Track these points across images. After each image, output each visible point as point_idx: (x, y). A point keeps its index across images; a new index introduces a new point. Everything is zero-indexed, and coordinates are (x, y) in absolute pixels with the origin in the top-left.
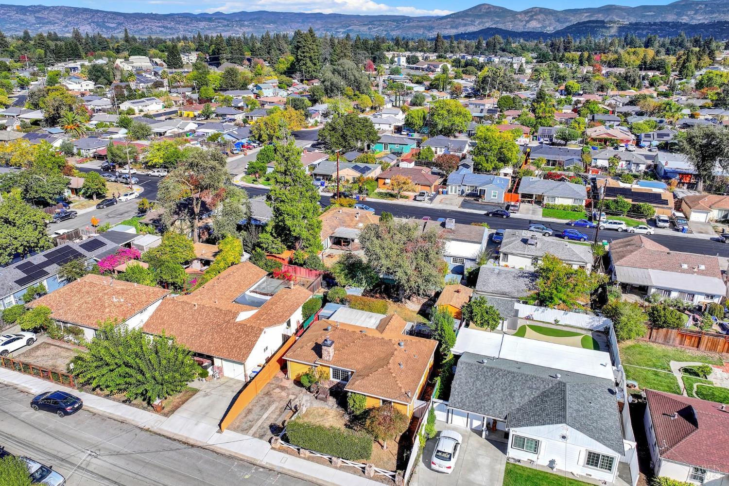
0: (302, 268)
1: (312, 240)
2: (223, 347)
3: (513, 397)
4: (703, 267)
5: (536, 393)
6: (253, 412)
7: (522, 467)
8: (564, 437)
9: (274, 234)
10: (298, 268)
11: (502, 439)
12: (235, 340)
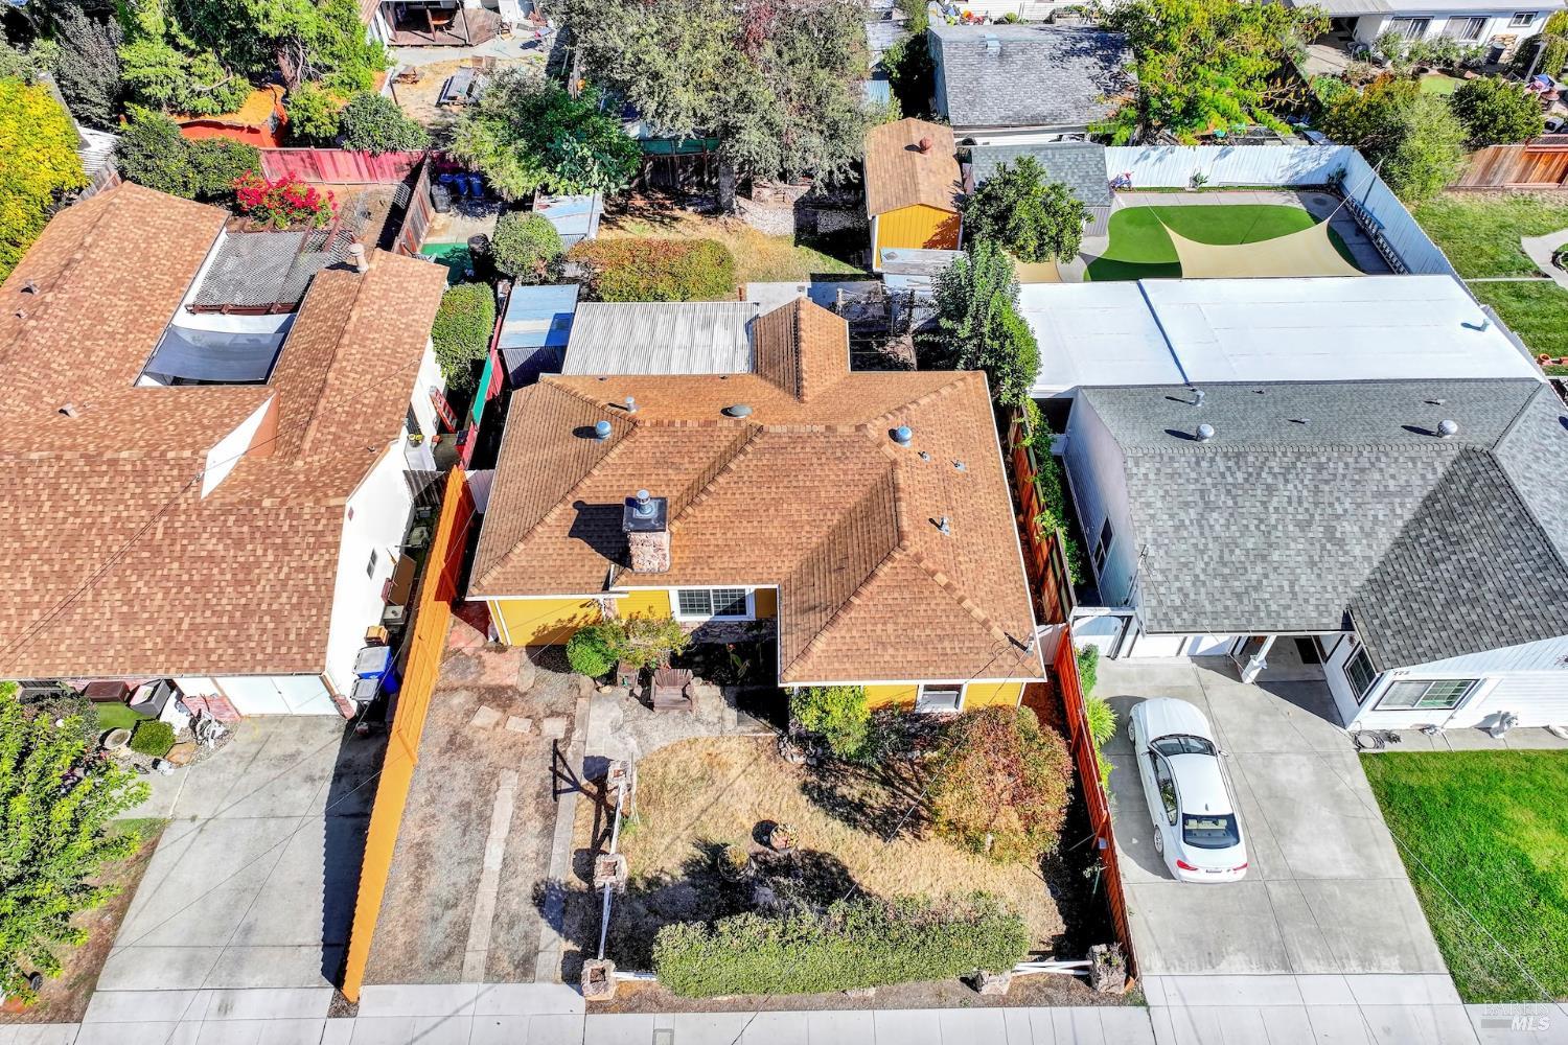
0: (338, 154)
1: (340, 36)
2: (194, 627)
3: (1341, 543)
5: (1409, 508)
6: (438, 855)
7: (1409, 756)
9: (183, 40)
10: (323, 153)
11: (1301, 671)
12: (237, 583)
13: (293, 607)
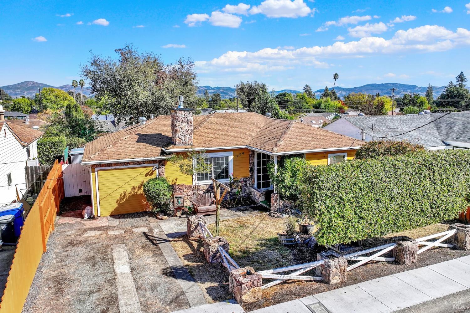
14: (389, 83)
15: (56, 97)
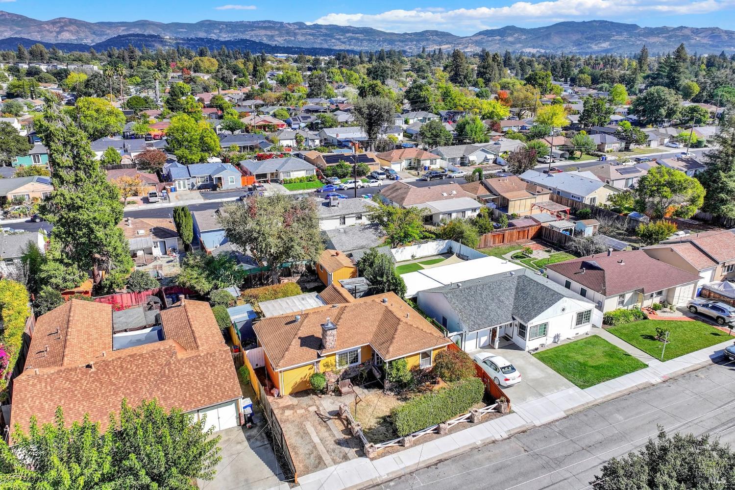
2: (191, 395)
3: (502, 302)
4: (455, 192)
8: (563, 310)
11: (507, 343)
12: (201, 379)
13: (224, 381)
14: (594, 21)
15: (97, 111)
